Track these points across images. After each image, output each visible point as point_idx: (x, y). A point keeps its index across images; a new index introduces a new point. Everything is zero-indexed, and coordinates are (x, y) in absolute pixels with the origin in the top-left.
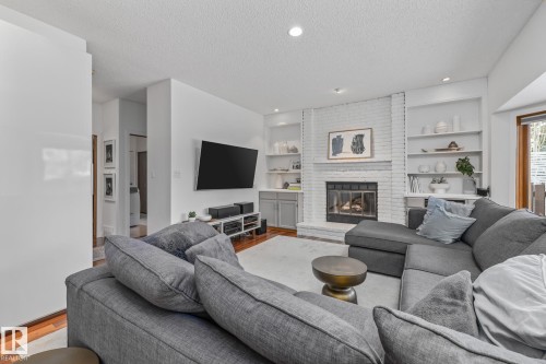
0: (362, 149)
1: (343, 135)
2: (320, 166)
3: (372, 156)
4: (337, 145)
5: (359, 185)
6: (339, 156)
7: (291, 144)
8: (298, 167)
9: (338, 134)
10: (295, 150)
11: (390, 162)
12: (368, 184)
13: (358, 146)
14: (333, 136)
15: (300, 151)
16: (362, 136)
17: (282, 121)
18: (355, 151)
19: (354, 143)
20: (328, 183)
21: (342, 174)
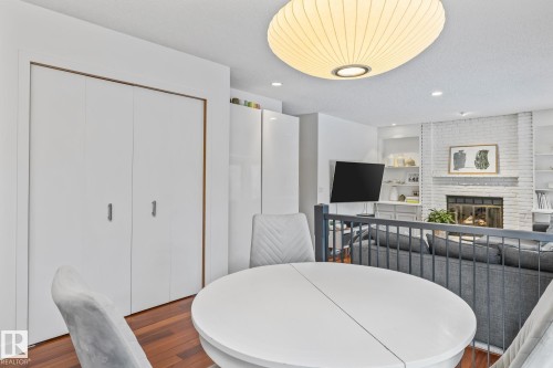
0: (487, 165)
1: (466, 150)
2: (440, 181)
3: (498, 171)
4: (459, 159)
5: (483, 199)
6: (461, 170)
7: (408, 157)
8: (416, 180)
9: (461, 149)
10: (412, 163)
11: (517, 178)
12: (492, 199)
13: (482, 161)
14: (454, 151)
15: (418, 164)
16: (486, 152)
17: (398, 134)
18: (478, 166)
19: (477, 159)
20: (448, 197)
21: (465, 188)
